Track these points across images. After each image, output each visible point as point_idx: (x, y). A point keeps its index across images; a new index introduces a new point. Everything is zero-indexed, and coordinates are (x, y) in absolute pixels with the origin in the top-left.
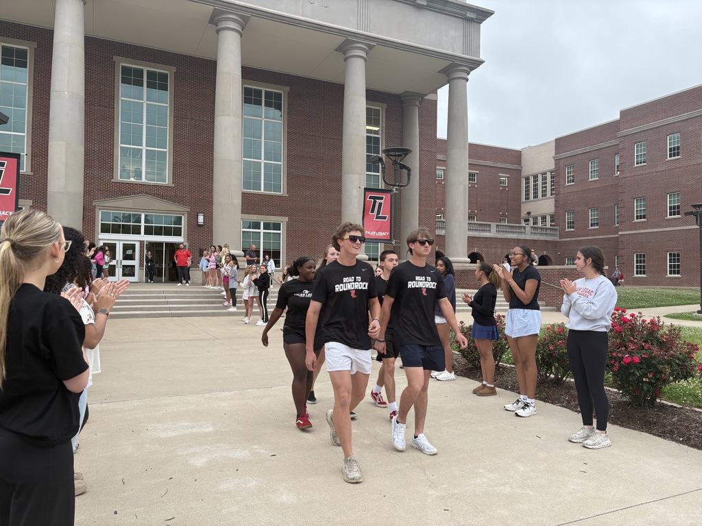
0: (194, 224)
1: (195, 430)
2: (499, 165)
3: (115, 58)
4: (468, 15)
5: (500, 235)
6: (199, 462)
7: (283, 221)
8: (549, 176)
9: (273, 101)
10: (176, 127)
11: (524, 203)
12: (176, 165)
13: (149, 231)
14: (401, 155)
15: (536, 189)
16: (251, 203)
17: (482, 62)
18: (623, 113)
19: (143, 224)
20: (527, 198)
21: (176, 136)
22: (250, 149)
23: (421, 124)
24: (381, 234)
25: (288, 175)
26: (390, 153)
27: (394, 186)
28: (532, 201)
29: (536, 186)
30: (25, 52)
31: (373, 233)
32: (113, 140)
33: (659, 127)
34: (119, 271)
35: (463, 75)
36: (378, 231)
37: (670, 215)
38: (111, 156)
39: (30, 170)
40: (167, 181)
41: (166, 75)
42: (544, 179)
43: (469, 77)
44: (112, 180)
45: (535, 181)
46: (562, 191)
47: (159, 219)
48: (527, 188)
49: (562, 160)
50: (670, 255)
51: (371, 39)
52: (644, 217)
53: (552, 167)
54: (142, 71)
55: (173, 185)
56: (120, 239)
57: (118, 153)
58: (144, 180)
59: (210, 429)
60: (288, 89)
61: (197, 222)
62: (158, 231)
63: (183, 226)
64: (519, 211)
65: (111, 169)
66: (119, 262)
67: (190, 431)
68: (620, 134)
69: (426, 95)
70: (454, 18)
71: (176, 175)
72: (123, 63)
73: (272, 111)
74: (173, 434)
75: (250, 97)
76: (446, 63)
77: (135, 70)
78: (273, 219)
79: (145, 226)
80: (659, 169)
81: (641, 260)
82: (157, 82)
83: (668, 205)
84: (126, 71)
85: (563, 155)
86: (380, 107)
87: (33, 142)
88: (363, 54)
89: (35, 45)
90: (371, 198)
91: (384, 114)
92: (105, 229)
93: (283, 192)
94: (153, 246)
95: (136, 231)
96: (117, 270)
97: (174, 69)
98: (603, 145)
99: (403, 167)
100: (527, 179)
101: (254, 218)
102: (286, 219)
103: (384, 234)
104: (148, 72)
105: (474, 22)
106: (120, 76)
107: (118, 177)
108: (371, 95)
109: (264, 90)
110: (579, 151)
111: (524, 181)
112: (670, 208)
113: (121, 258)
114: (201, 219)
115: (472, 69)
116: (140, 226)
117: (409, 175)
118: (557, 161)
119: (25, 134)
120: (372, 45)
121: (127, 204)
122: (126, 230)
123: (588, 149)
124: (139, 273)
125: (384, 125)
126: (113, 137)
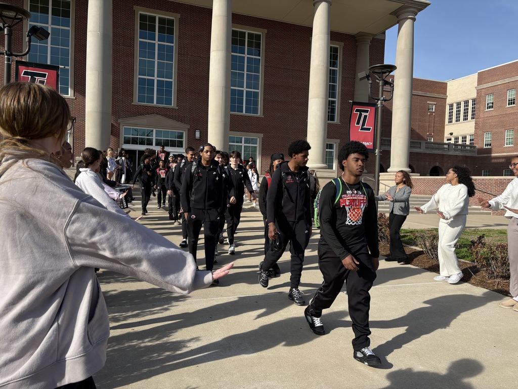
0: (192, 139)
2: (428, 94)
3: (135, 7)
5: (428, 152)
7: (259, 137)
8: (470, 103)
9: (255, 42)
10: (180, 62)
12: (179, 91)
15: (458, 114)
16: (235, 123)
17: (428, 5)
19: (154, 138)
20: (450, 122)
21: (179, 69)
22: (235, 80)
25: (265, 100)
28: (455, 124)
29: (458, 111)
30: (69, 3)
32: (133, 72)
35: (411, 15)
38: (132, 84)
39: (73, 96)
40: (173, 104)
41: (173, 21)
42: (467, 106)
43: (416, 17)
44: (132, 103)
45: (459, 107)
46: (482, 116)
47: (166, 134)
48: (451, 113)
49: (483, 90)
53: (474, 95)
54: (154, 18)
55: (177, 108)
57: (137, 82)
58: (155, 103)
60: (265, 31)
63: (184, 140)
64: (443, 132)
65: (132, 95)
72: (141, 11)
75: (235, 41)
76: (398, 6)
77: (150, 17)
78: (252, 136)
79: (156, 139)
82: (167, 28)
84: (143, 17)
85: (485, 86)
86: (339, 45)
87: (75, 74)
90: (357, 111)
91: (342, 51)
92: (127, 141)
93: (260, 113)
95: (150, 143)
97: (179, 16)
100: (451, 106)
101: (236, 135)
102: (262, 135)
103: (368, 144)
104: (160, 19)
106: (139, 22)
107: (136, 101)
108: (333, 36)
109: (247, 32)
110: (499, 82)
111: (448, 107)
114: (198, 134)
116: (152, 139)
117: (392, 90)
118: (479, 92)
119: (69, 67)
121: (143, 122)
122: (142, 143)
123: (507, 81)
125: (341, 60)
126: (133, 69)
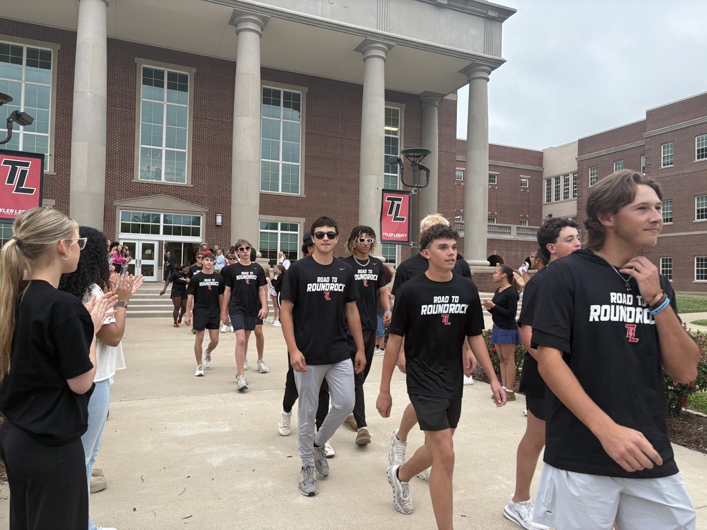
0: (212, 225)
1: (212, 430)
2: (520, 166)
3: (137, 60)
4: (490, 14)
5: (520, 238)
6: (216, 461)
7: (301, 222)
8: (571, 178)
9: (292, 102)
10: (196, 128)
11: (545, 205)
12: (195, 165)
13: (167, 231)
14: (420, 156)
15: (557, 191)
16: (269, 204)
17: (503, 62)
18: (649, 113)
19: (162, 224)
20: (549, 200)
21: (195, 136)
22: (268, 150)
23: (440, 124)
24: (399, 236)
25: (306, 175)
26: (410, 154)
27: (413, 187)
28: (554, 203)
29: (557, 188)
30: (49, 53)
31: (391, 235)
32: (134, 141)
33: (687, 127)
34: (138, 270)
35: (484, 75)
36: (395, 233)
37: (698, 218)
38: (132, 156)
39: (53, 170)
40: (186, 181)
41: (187, 76)
42: (567, 181)
43: (490, 77)
44: (133, 181)
45: (558, 182)
47: (178, 219)
48: (549, 189)
49: (584, 162)
50: (698, 260)
51: (391, 38)
52: (671, 220)
53: (575, 168)
54: (162, 72)
55: (192, 186)
56: (139, 239)
57: (139, 154)
58: (163, 180)
59: (227, 429)
60: (306, 89)
61: (216, 223)
62: (177, 231)
63: (201, 226)
64: (540, 213)
65: (132, 169)
66: (138, 262)
67: (207, 430)
68: (646, 134)
69: (446, 95)
70: (476, 17)
71: (194, 176)
72: (144, 64)
73: (291, 112)
74: (191, 433)
75: (269, 98)
76: (467, 63)
77: (156, 71)
78: (291, 220)
79: (164, 226)
80: (687, 171)
81: (667, 265)
82: (178, 83)
83: (696, 208)
84: (147, 72)
85: (587, 156)
86: (399, 108)
87: (56, 143)
88: (382, 54)
89: (58, 46)
90: (389, 199)
91: (403, 114)
92: (125, 229)
93: (300, 193)
94: (172, 246)
95: (155, 231)
96: (136, 269)
97: (194, 70)
98: (627, 146)
99: (422, 168)
100: (549, 181)
101: (271, 219)
102: (303, 220)
103: (402, 235)
104: (169, 73)
105: (496, 20)
106: (142, 77)
107: (139, 177)
108: (390, 95)
109: (282, 90)
110: (603, 152)
111: (545, 183)
112: (698, 211)
113: (140, 258)
114: (219, 220)
115: (493, 69)
116: (159, 226)
117: (428, 176)
118: (580, 162)
119: (48, 135)
120: (392, 45)
121: (147, 205)
122: (145, 230)
123: (613, 150)
124: (158, 273)
125: (403, 125)
126: (134, 137)
